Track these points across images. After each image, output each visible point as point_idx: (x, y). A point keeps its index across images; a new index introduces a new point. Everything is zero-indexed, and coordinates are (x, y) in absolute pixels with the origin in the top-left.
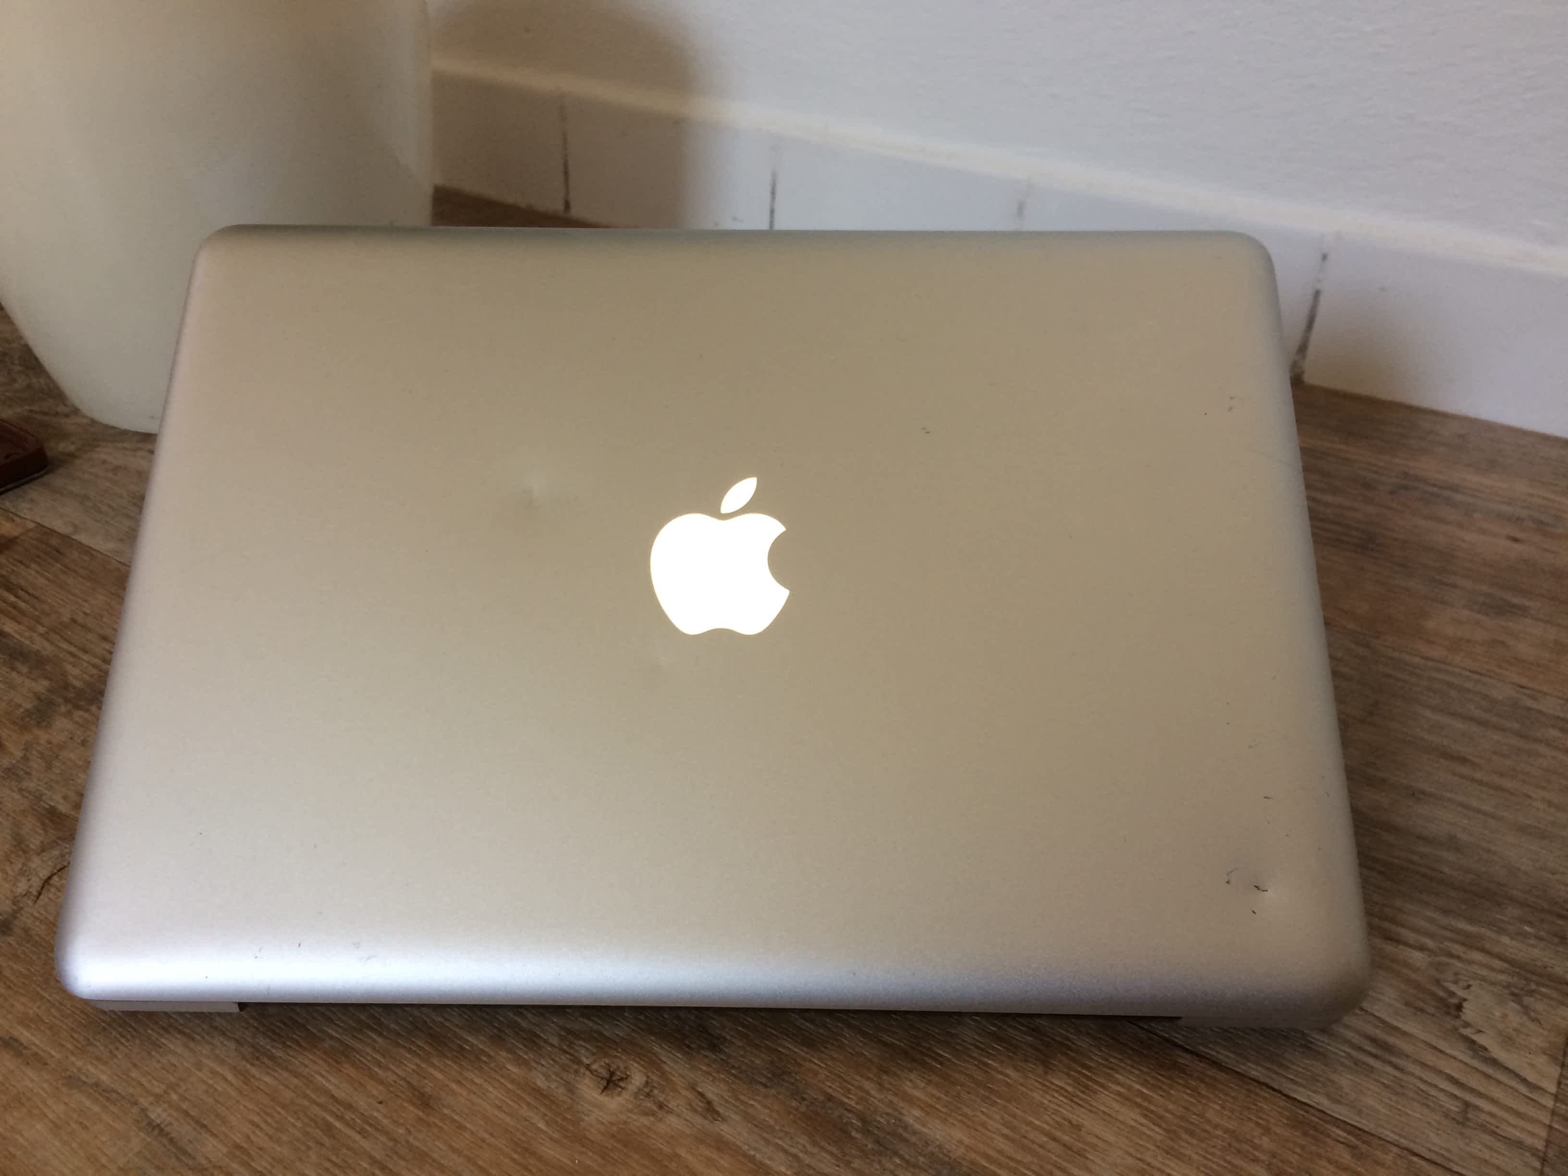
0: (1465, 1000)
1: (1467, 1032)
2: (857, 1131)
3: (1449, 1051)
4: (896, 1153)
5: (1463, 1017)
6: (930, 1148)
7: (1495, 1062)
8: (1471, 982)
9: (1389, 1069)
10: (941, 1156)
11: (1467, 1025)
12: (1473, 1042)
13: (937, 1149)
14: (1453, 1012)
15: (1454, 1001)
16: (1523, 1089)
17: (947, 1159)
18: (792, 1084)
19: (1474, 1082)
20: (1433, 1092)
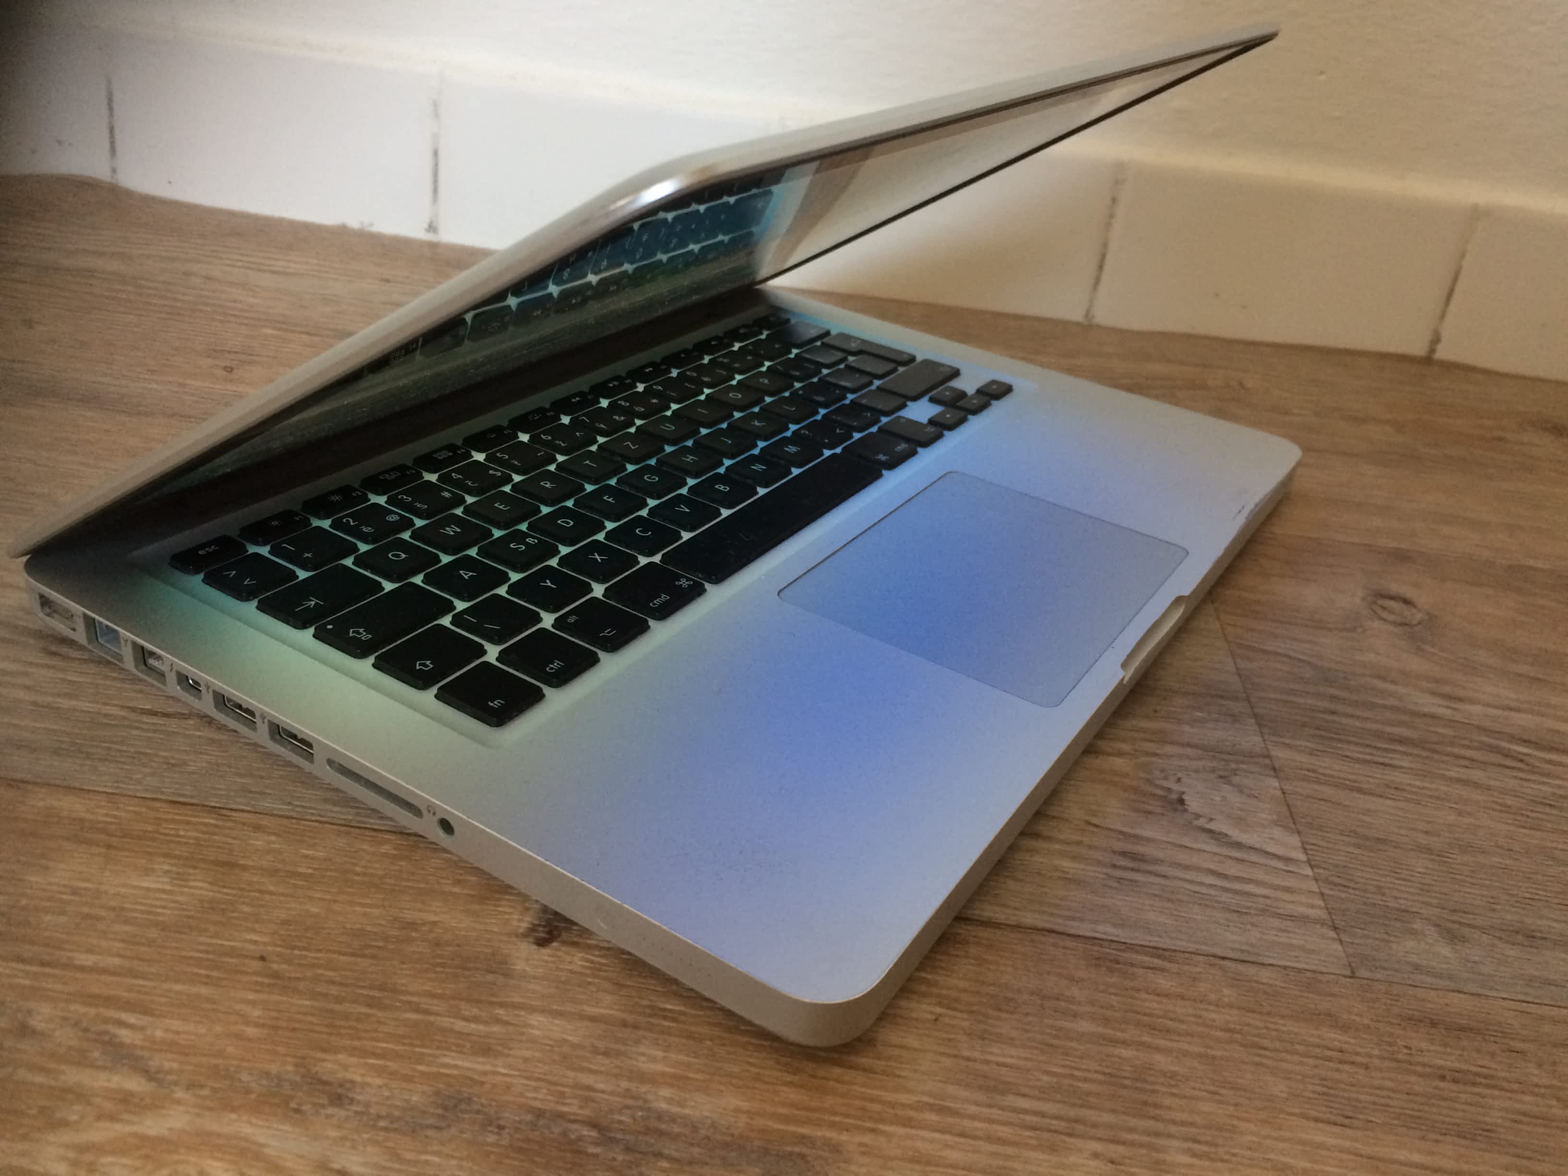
0: (1183, 793)
1: (1201, 822)
2: (596, 1144)
3: (1195, 846)
4: (659, 1155)
5: (1190, 809)
6: (703, 1132)
7: (1239, 845)
8: (1179, 775)
9: (1152, 879)
10: (719, 1137)
11: (1198, 816)
12: (1210, 831)
13: (711, 1130)
14: (1180, 808)
15: (1175, 796)
16: (1280, 865)
17: (728, 1139)
18: (478, 1112)
19: (1233, 870)
20: (1204, 890)
